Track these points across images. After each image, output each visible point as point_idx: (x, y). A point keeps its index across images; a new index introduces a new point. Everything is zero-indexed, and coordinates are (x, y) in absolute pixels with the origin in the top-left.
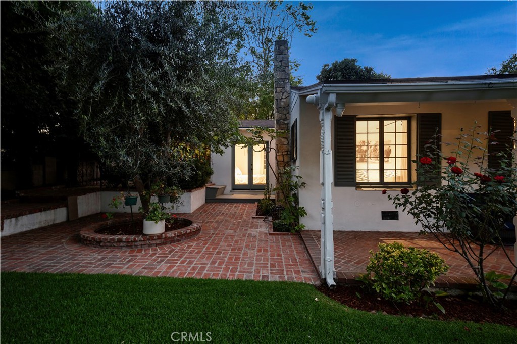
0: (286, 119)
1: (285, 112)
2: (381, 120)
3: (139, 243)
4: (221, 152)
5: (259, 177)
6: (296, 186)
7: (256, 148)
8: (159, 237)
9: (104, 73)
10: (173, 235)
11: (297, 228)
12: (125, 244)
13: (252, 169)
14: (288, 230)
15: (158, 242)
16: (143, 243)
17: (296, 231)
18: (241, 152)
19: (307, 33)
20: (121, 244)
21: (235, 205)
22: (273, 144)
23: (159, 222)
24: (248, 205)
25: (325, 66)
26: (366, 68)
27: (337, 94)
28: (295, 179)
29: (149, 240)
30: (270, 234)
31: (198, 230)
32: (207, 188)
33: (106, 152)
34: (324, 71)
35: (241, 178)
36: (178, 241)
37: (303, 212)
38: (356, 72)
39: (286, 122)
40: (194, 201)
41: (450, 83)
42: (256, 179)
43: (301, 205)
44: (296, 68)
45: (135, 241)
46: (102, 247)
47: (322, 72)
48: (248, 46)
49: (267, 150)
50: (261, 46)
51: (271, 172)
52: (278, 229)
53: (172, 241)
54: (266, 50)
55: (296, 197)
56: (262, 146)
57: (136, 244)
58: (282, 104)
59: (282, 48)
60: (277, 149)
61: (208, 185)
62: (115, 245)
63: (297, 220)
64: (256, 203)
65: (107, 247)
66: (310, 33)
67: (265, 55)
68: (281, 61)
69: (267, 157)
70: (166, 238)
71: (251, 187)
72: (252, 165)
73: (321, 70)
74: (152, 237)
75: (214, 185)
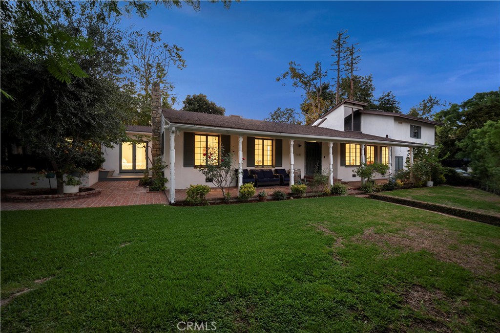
0: (159, 130)
1: (158, 125)
2: (207, 136)
3: (62, 198)
4: (112, 147)
5: (141, 164)
6: (163, 167)
7: (138, 146)
8: (76, 195)
9: (37, 100)
10: (85, 194)
11: (163, 188)
12: (51, 199)
13: (136, 159)
14: (158, 190)
15: (74, 197)
16: (64, 198)
17: (162, 190)
18: (127, 147)
19: (179, 66)
20: (48, 199)
21: (123, 181)
22: (150, 144)
23: (76, 186)
24: (133, 181)
25: (188, 96)
26: (212, 103)
27: (176, 128)
28: (163, 164)
29: (68, 196)
30: (147, 193)
31: (100, 193)
32: (99, 171)
33: (36, 145)
34: (187, 99)
35: (127, 165)
36: (87, 197)
37: (166, 180)
38: (206, 104)
39: (159, 131)
40: (92, 178)
41: (216, 128)
42: (138, 166)
43: (165, 177)
44: (172, 89)
45: (59, 197)
46: (32, 202)
47: (186, 99)
48: (131, 64)
49: (147, 147)
50: (144, 66)
51: (149, 161)
52: (152, 190)
53: (84, 197)
54: (147, 71)
55: (163, 173)
56: (142, 145)
57: (59, 199)
58: (156, 120)
59: (156, 87)
60: (153, 147)
61: (100, 169)
62: (43, 200)
63: (163, 185)
64: (139, 180)
65: (37, 202)
66: (182, 67)
67: (146, 74)
68: (156, 95)
69: (147, 151)
70: (80, 195)
71: (134, 171)
72: (136, 156)
73: (186, 98)
74: (70, 195)
75: (105, 169)
